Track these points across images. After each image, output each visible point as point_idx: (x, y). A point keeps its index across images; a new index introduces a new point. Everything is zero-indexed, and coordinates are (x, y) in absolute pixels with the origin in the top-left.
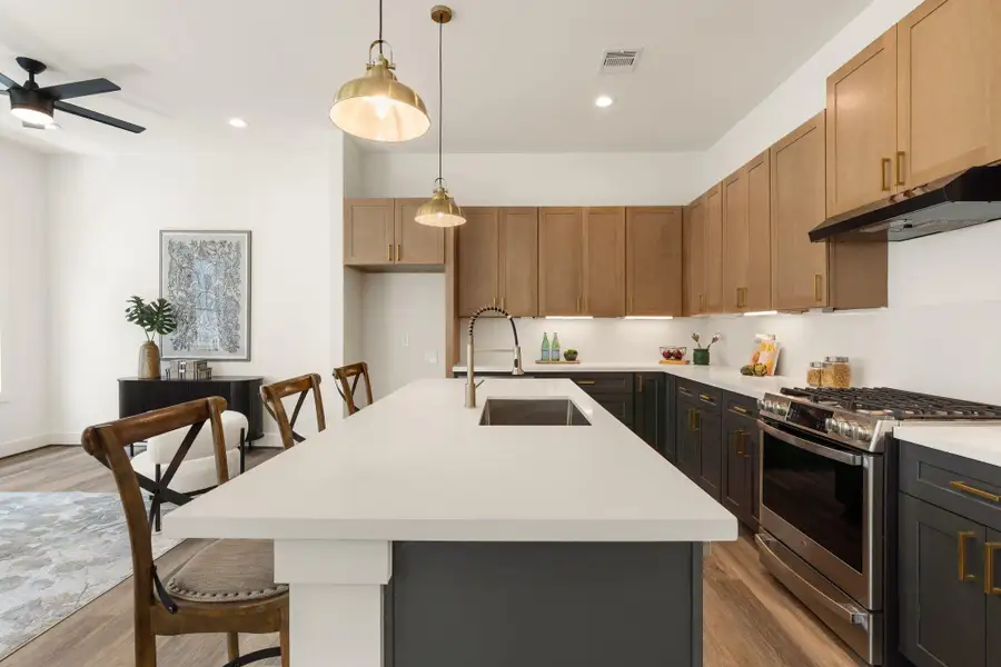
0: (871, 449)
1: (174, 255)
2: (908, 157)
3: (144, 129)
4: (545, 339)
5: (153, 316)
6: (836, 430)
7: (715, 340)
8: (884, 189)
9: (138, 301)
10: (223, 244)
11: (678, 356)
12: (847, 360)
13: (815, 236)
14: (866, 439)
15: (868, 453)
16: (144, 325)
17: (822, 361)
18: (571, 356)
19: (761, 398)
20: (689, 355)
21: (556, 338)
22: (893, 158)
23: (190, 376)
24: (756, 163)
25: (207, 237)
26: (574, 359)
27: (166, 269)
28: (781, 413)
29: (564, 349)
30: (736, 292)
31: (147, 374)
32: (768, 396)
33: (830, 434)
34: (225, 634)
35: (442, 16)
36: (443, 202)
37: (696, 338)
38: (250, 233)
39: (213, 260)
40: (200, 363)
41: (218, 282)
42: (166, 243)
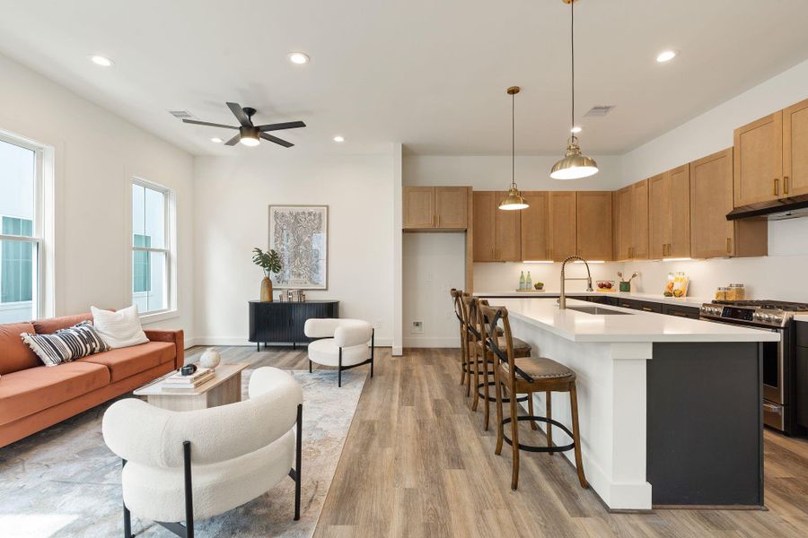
0: (782, 325)
1: (278, 221)
2: (790, 180)
3: (292, 145)
4: (522, 277)
5: (270, 261)
6: (760, 319)
7: (634, 276)
8: (775, 195)
9: (259, 251)
10: (310, 214)
11: (609, 286)
12: (741, 286)
13: (729, 217)
14: (779, 321)
15: (780, 328)
16: (264, 267)
17: (726, 287)
18: (539, 287)
19: (700, 307)
20: (616, 286)
21: (529, 275)
22: (782, 180)
23: (295, 300)
24: (679, 170)
25: (300, 210)
26: (541, 289)
27: (273, 230)
28: (718, 313)
29: (535, 282)
30: (662, 248)
31: (266, 299)
32: (704, 305)
33: (754, 321)
34: (545, 393)
35: (513, 91)
36: (517, 196)
37: (620, 275)
38: (327, 207)
39: (304, 224)
40: (301, 291)
41: (307, 238)
42: (272, 214)
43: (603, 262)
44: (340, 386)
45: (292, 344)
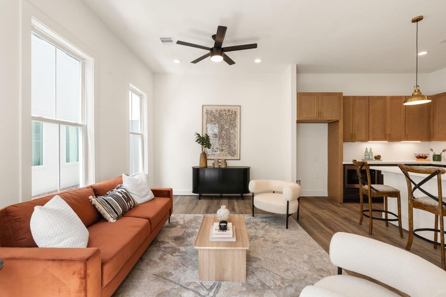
1: (208, 116)
3: (234, 63)
7: (444, 151)
9: (199, 135)
10: (229, 111)
11: (425, 157)
16: (202, 145)
20: (431, 157)
21: (371, 150)
23: (223, 166)
25: (223, 108)
26: (379, 159)
29: (375, 155)
31: (203, 165)
35: (417, 20)
37: (432, 150)
38: (240, 106)
39: (225, 117)
40: (225, 160)
41: (227, 127)
42: (205, 111)
43: (420, 142)
44: (287, 228)
45: (219, 195)
